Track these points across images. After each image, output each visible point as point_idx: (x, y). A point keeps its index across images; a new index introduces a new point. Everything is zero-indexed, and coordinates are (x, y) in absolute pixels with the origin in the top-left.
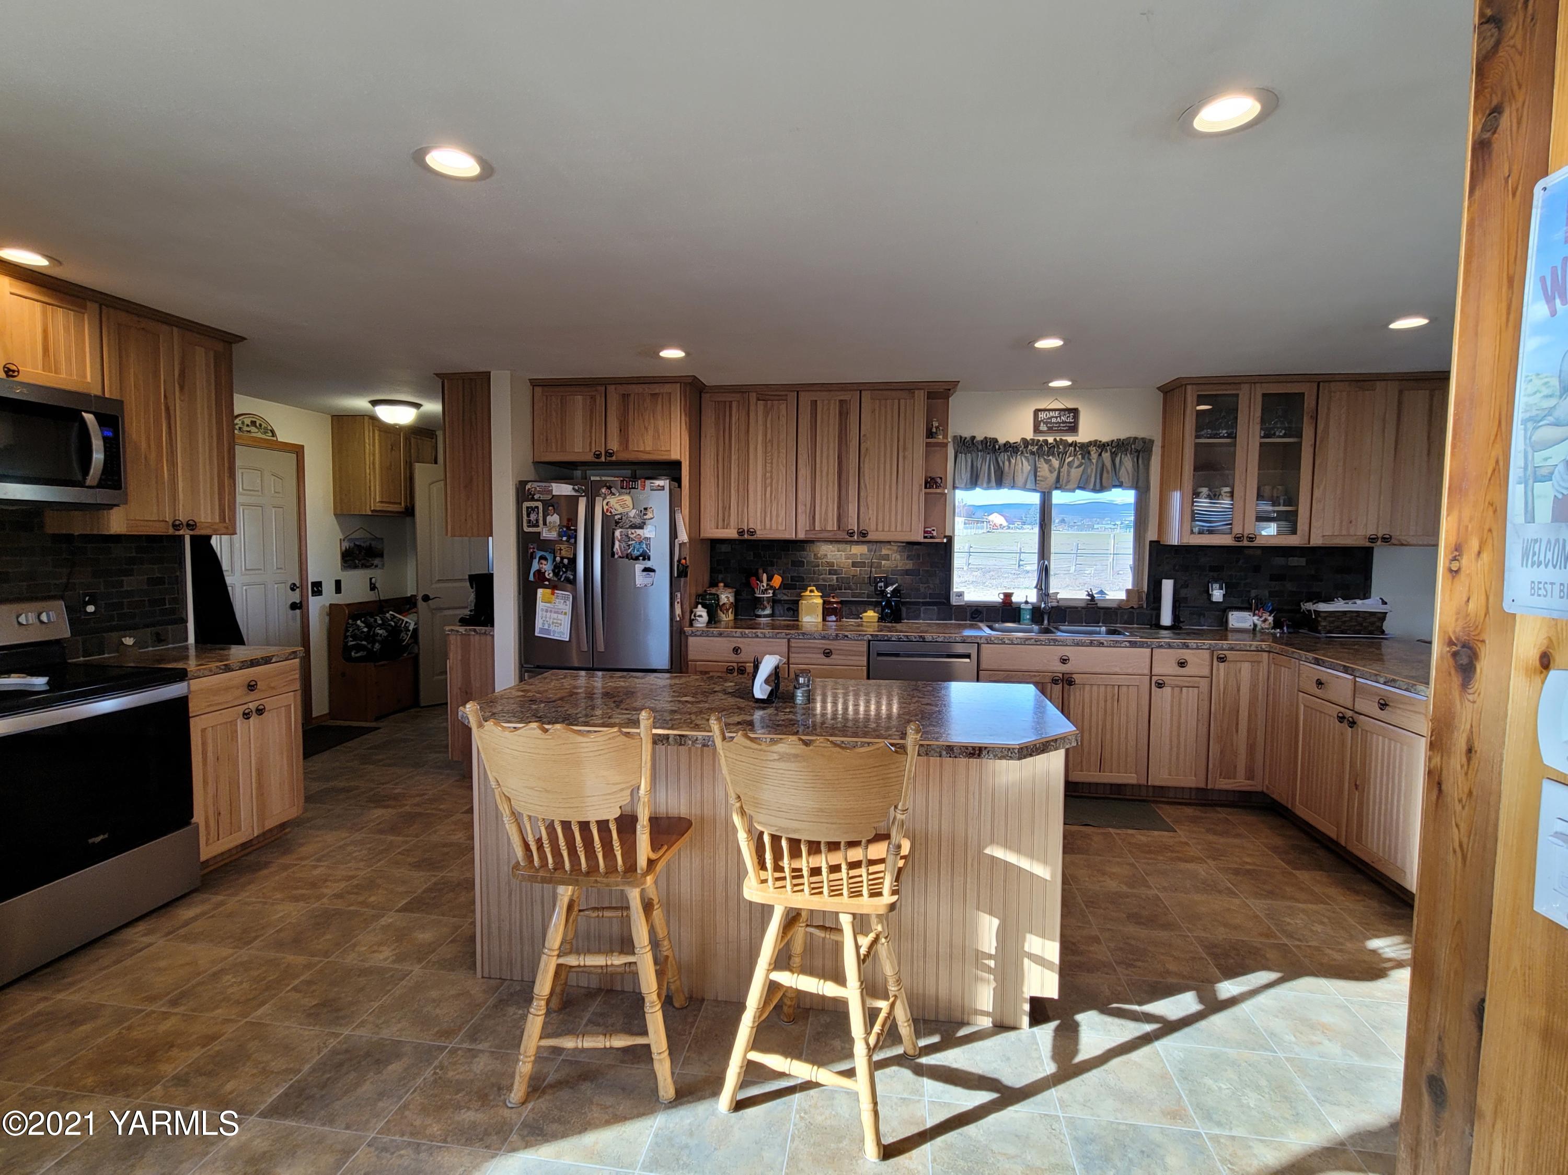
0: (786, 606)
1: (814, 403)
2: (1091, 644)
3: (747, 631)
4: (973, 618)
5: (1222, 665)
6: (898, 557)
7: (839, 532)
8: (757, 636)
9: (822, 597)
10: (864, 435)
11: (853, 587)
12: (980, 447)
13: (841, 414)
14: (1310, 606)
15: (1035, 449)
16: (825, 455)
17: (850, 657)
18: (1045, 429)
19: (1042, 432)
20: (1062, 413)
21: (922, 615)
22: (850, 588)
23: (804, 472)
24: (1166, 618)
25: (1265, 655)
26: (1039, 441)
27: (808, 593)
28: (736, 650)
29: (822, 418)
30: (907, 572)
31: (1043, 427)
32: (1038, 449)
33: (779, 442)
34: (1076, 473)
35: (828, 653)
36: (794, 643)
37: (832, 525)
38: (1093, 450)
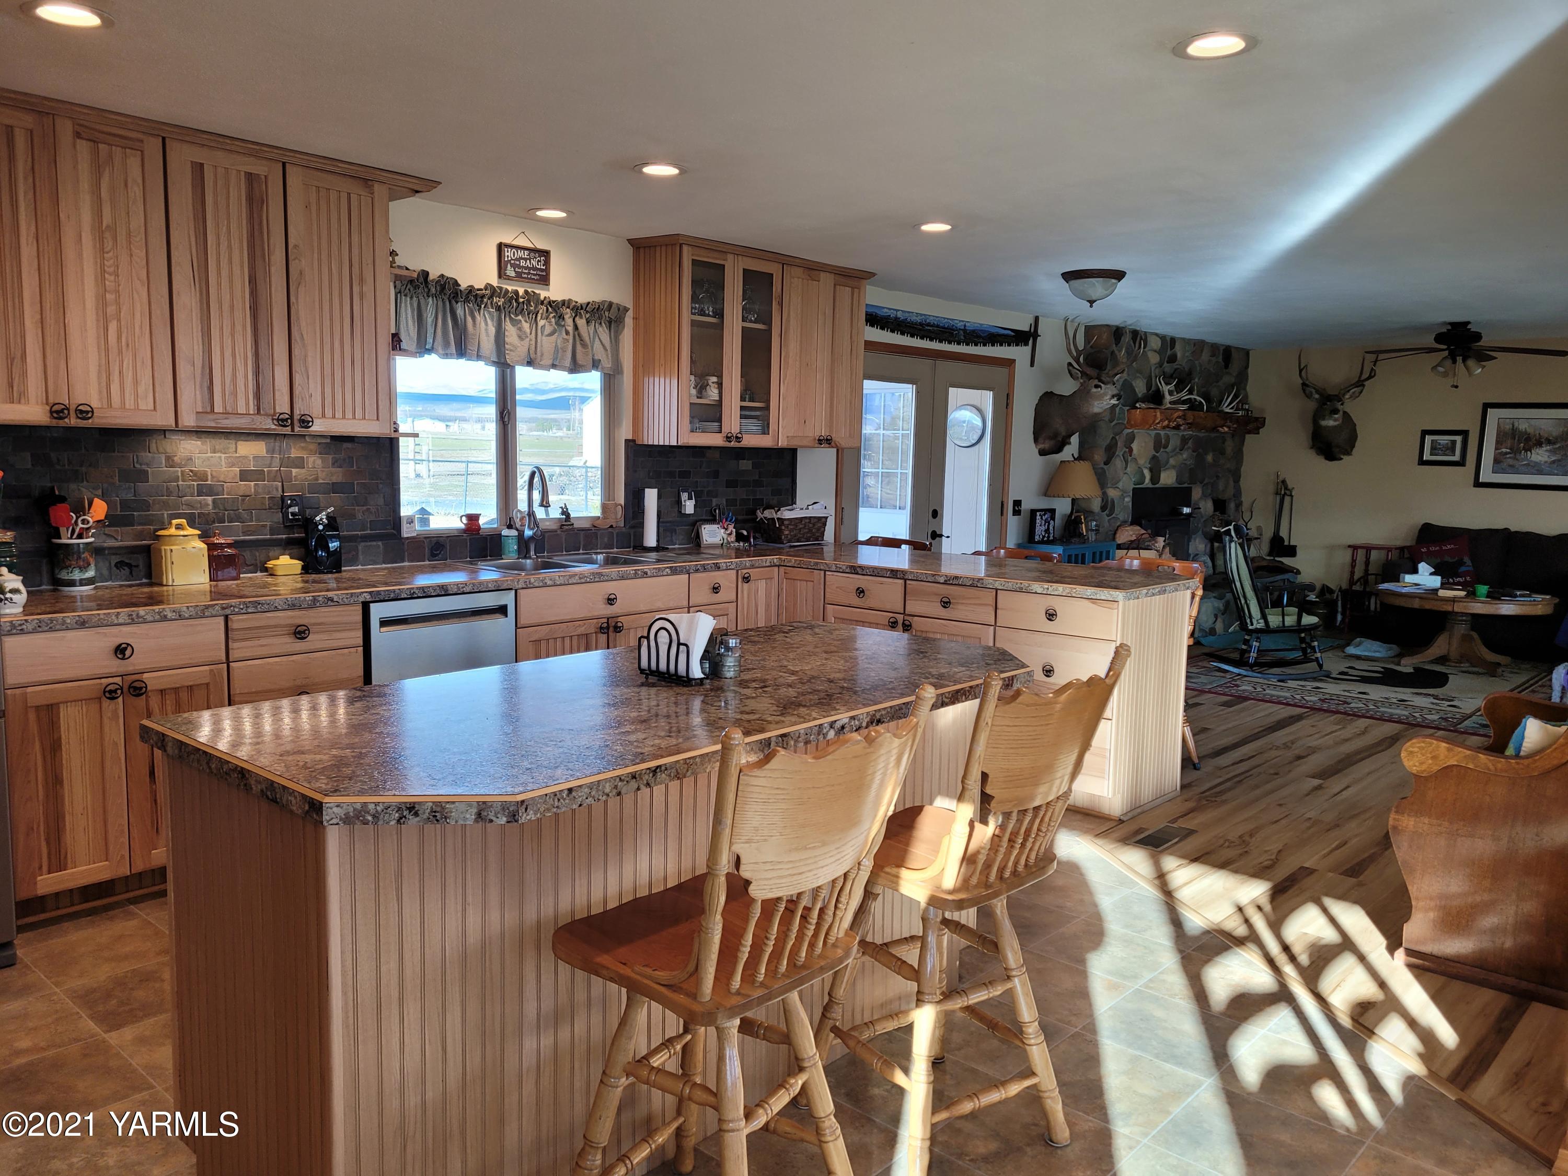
0: (115, 559)
1: (198, 168)
2: (636, 576)
3: (142, 611)
4: (433, 556)
5: (746, 585)
6: (319, 462)
7: (258, 418)
8: (165, 619)
9: (200, 537)
10: (296, 246)
11: (245, 515)
12: (433, 290)
13: (250, 199)
14: (769, 514)
15: (501, 302)
16: (225, 273)
17: (338, 635)
18: (513, 274)
19: (509, 278)
20: (532, 254)
21: (361, 557)
22: (239, 519)
23: (187, 299)
24: (651, 539)
25: (776, 569)
26: (507, 291)
27: (172, 531)
28: (121, 651)
29: (216, 203)
30: (335, 488)
31: (510, 272)
32: (504, 303)
33: (129, 235)
34: (547, 344)
35: (300, 633)
36: (237, 622)
37: (244, 403)
38: (568, 314)
